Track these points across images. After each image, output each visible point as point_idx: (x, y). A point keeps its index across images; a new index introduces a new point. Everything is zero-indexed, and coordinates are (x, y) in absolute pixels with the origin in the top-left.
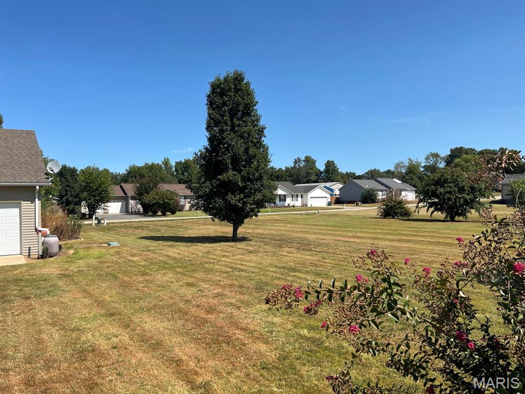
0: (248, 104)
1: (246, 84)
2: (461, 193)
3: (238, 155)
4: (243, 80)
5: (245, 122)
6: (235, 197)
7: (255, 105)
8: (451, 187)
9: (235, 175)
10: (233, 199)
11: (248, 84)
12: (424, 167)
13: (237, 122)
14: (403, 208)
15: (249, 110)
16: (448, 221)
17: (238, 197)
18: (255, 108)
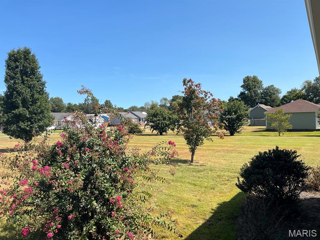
0: (33, 68)
1: (32, 56)
2: (164, 120)
3: (26, 98)
4: (30, 53)
5: (31, 78)
6: (24, 123)
7: (39, 69)
8: (159, 117)
9: (24, 110)
10: (23, 125)
11: (33, 56)
12: (160, 105)
13: (26, 79)
14: (138, 129)
15: (34, 71)
16: (159, 135)
17: (26, 124)
18: (39, 70)
